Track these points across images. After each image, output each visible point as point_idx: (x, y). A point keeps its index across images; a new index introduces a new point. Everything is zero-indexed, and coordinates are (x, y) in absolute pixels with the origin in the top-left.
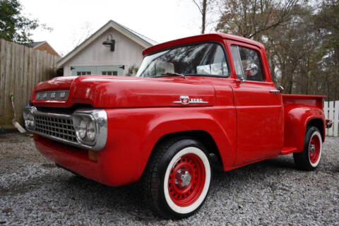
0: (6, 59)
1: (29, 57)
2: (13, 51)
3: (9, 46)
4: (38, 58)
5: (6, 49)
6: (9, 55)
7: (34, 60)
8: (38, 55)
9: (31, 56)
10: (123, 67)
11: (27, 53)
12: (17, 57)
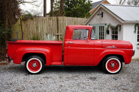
0: (66, 24)
1: (75, 22)
2: (69, 20)
3: (67, 19)
4: (79, 21)
5: (66, 20)
6: (67, 22)
7: (77, 22)
8: (79, 20)
9: (76, 21)
10: (106, 24)
11: (74, 20)
12: (70, 22)
